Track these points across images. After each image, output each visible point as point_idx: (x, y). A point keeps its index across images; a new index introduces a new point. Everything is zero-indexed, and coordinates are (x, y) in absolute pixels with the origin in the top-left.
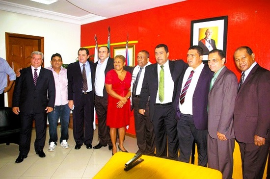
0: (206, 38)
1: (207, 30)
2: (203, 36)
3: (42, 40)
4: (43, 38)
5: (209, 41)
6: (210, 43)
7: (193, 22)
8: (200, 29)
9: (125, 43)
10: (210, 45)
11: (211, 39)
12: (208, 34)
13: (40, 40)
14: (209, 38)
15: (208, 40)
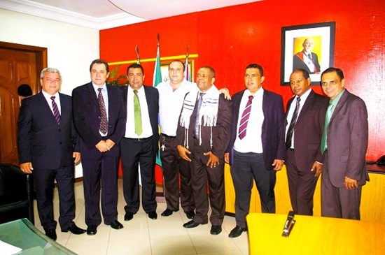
0: (304, 51)
1: (306, 40)
2: (301, 49)
3: (44, 53)
4: (45, 49)
5: (309, 55)
6: (310, 58)
7: (284, 29)
8: (294, 39)
9: (184, 56)
10: (311, 61)
11: (312, 53)
12: (308, 45)
13: (42, 53)
14: (309, 51)
15: (307, 54)
